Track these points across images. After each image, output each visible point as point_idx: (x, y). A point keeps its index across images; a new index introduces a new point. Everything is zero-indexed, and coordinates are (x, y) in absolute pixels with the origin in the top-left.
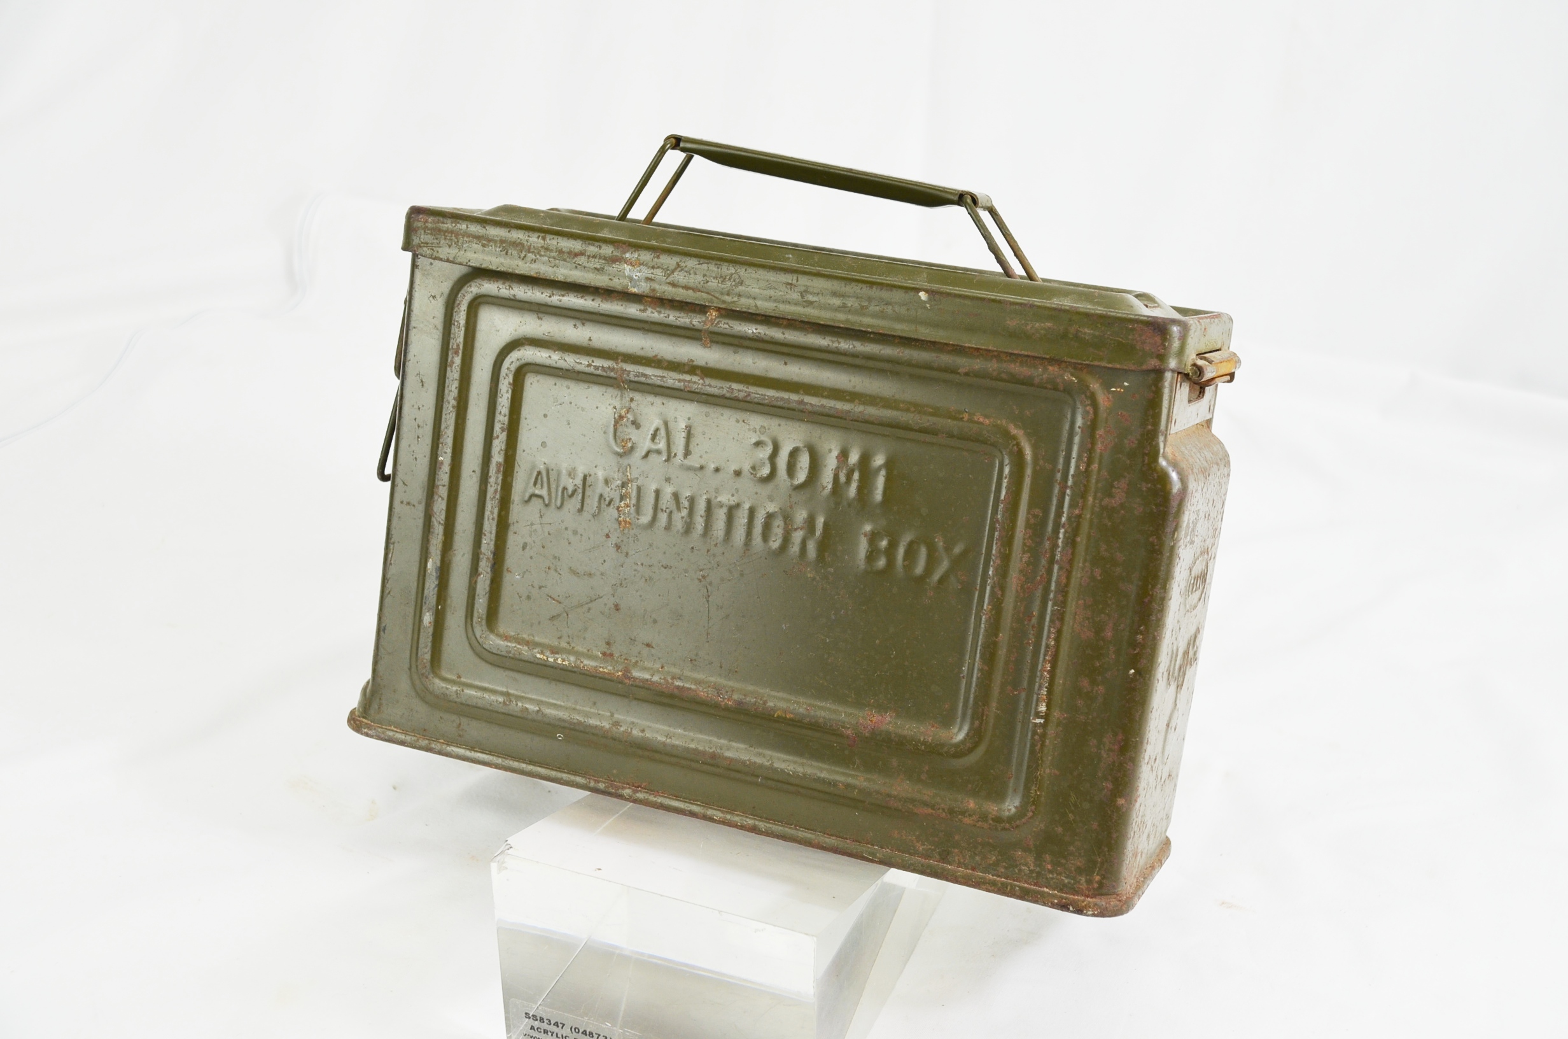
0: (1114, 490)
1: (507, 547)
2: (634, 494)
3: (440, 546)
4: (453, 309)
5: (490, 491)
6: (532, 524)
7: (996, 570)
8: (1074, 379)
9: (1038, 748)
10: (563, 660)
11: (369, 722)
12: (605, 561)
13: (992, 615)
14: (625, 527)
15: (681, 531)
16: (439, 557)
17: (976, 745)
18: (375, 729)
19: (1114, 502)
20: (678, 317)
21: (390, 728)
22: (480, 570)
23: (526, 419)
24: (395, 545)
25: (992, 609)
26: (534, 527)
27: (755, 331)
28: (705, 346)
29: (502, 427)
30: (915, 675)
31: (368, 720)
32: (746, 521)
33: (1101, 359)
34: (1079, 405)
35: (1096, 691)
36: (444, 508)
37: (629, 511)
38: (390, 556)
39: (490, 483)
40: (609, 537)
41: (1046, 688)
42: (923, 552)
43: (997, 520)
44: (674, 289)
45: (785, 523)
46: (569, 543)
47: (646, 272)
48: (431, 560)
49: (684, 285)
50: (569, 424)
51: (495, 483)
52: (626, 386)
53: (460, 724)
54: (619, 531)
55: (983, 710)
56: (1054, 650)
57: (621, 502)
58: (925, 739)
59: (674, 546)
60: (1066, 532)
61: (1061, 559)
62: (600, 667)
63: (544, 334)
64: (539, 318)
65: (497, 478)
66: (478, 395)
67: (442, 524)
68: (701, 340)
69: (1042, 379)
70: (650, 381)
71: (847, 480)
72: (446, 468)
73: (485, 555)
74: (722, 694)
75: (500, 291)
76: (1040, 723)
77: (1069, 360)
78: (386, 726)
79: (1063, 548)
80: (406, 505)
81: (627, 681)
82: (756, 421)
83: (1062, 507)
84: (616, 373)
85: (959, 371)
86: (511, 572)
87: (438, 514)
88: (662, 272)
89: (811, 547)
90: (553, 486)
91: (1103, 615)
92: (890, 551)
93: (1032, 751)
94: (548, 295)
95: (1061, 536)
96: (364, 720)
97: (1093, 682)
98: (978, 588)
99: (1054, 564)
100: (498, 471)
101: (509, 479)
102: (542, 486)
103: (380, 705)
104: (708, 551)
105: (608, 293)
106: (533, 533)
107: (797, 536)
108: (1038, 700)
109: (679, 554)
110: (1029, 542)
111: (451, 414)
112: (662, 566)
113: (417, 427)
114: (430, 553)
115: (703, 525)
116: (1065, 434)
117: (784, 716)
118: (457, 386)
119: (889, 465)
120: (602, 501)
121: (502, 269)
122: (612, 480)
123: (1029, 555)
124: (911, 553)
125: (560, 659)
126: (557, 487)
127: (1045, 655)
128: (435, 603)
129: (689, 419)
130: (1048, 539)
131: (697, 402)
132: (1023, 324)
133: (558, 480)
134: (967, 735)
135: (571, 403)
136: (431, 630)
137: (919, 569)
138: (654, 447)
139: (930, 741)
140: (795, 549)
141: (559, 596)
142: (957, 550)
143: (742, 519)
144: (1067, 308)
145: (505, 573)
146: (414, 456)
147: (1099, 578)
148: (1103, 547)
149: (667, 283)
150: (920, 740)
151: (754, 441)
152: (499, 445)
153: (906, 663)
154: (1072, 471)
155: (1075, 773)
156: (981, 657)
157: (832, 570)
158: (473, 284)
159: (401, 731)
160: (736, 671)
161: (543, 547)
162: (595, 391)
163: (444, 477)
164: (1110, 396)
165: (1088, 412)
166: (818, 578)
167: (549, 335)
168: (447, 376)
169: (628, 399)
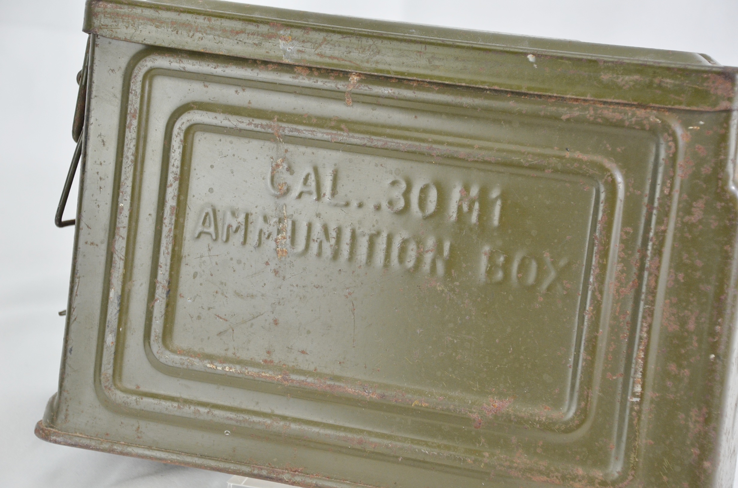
0: (693, 209)
1: (180, 276)
2: (289, 228)
3: (121, 277)
4: (130, 80)
5: (165, 230)
6: (201, 257)
7: (596, 278)
8: (658, 120)
9: (635, 422)
10: (230, 368)
11: (57, 431)
12: (265, 284)
13: (593, 314)
14: (282, 256)
15: (330, 256)
16: (120, 287)
17: (582, 422)
18: (63, 436)
19: (694, 219)
20: (326, 82)
21: (75, 434)
22: (157, 296)
23: (195, 169)
24: (80, 279)
25: (593, 310)
26: (203, 259)
27: (390, 91)
28: (347, 105)
29: (175, 177)
30: (529, 367)
31: (56, 429)
32: (385, 246)
33: (680, 103)
34: (662, 141)
35: (683, 373)
36: (125, 246)
37: (285, 243)
38: (76, 288)
39: (164, 223)
40: (269, 264)
41: (641, 372)
42: (534, 266)
43: (596, 237)
44: (321, 59)
45: (418, 247)
46: (234, 271)
47: (297, 46)
48: (113, 290)
49: (330, 55)
50: (232, 173)
51: (170, 224)
52: (281, 140)
53: (139, 427)
54: (277, 259)
55: (588, 393)
56: (646, 341)
57: (278, 235)
58: (539, 418)
59: (324, 269)
60: (654, 244)
61: (650, 266)
62: (263, 372)
63: (209, 99)
64: (205, 86)
65: (171, 219)
66: (153, 151)
67: (123, 260)
68: (344, 100)
69: (631, 122)
70: (302, 135)
71: (469, 209)
72: (126, 212)
73: (161, 283)
74: (367, 389)
75: (171, 64)
76: (637, 401)
77: (654, 105)
78: (72, 433)
79: (652, 258)
80: (90, 245)
81: (285, 383)
82: (392, 164)
83: (650, 225)
84: (273, 129)
85: (562, 118)
86: (183, 297)
87: (119, 251)
88: (311, 45)
89: (440, 267)
90: (220, 224)
91: (686, 311)
92: (506, 267)
93: (631, 425)
94: (214, 67)
95: (650, 247)
96: (52, 429)
97: (680, 366)
98: (580, 293)
99: (644, 271)
100: (171, 214)
101: (181, 220)
102: (210, 224)
103: (66, 416)
104: (353, 272)
105: (265, 63)
106: (202, 264)
107: (428, 257)
108: (634, 383)
109: (328, 276)
110: (623, 254)
111: (130, 167)
112: (314, 286)
113: (99, 179)
114: (112, 284)
115: (349, 251)
116: (651, 166)
117: (420, 405)
118: (135, 144)
119: (503, 196)
120: (263, 235)
121: (174, 46)
122: (270, 217)
123: (622, 264)
124: (523, 267)
125: (227, 367)
126: (223, 225)
127: (639, 345)
128: (116, 326)
129: (335, 165)
130: (639, 251)
131: (342, 151)
132: (614, 78)
133: (224, 219)
134: (575, 414)
135: (234, 155)
136: (113, 349)
137: (531, 279)
138: (305, 189)
139: (544, 420)
140: (426, 267)
141: (225, 315)
142: (562, 263)
143: (381, 244)
144: (652, 63)
145: (179, 298)
146: (97, 204)
147: (682, 281)
148: (685, 256)
149: (315, 54)
150: (535, 420)
151: (390, 181)
152: (171, 192)
153: (522, 357)
154: (657, 195)
155: (668, 442)
156: (585, 350)
157: (457, 283)
158: (148, 59)
159: (86, 437)
160: (378, 370)
161: (212, 275)
162: (255, 144)
163: (123, 220)
164: (689, 133)
165: (670, 147)
166: (446, 290)
167: (214, 99)
168: (126, 135)
169: (283, 151)
